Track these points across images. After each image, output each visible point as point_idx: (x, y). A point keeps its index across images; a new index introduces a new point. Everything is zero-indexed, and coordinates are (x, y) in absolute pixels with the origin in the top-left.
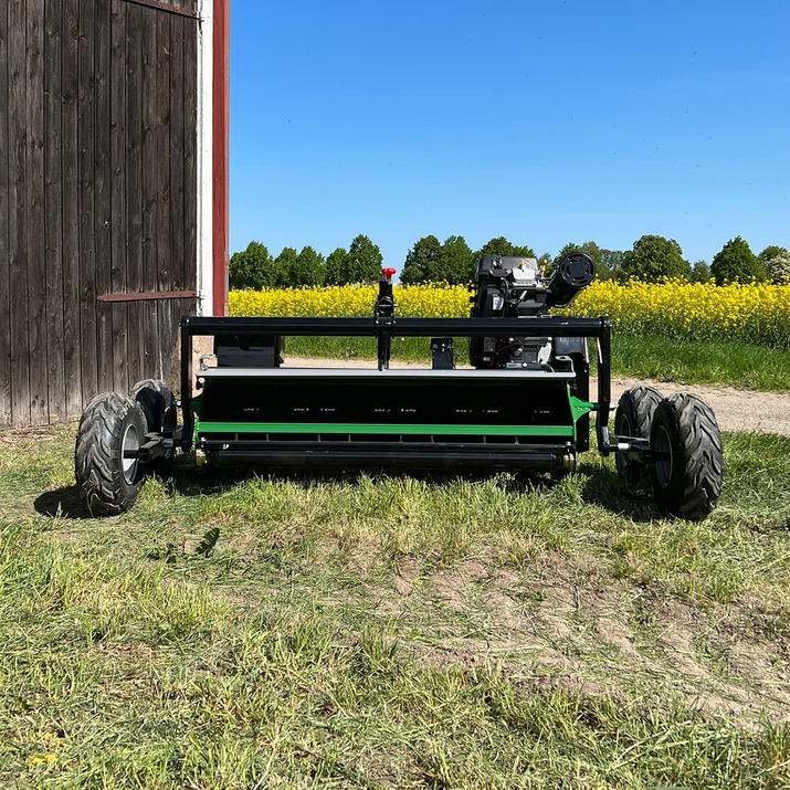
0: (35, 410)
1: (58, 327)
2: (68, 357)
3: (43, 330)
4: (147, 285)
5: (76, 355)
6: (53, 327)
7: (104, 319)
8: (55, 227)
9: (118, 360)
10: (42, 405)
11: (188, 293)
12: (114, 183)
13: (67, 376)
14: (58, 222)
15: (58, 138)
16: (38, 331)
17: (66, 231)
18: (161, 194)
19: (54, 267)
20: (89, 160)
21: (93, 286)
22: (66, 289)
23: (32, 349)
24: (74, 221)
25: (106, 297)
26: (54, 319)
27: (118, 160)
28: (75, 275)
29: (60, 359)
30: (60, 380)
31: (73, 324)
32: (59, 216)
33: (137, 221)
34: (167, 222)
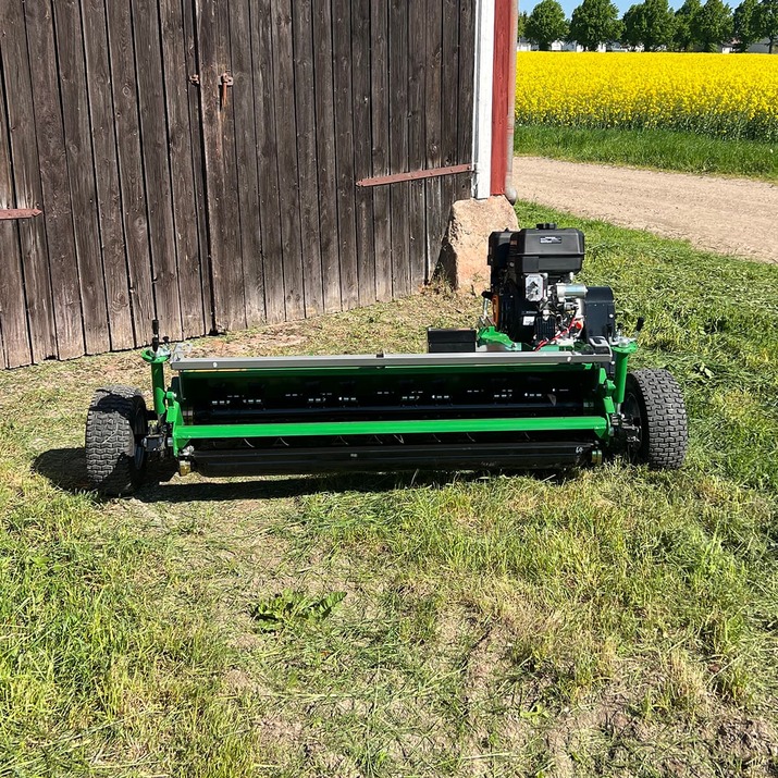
0: (290, 305)
1: (313, 218)
2: (324, 249)
3: (297, 222)
4: (412, 165)
5: (334, 247)
6: (308, 220)
7: (364, 205)
8: (306, 111)
9: (379, 247)
10: (298, 300)
11: (461, 168)
12: (374, 54)
13: (324, 268)
14: (310, 106)
15: (307, 10)
16: (292, 224)
17: (319, 113)
18: (430, 57)
19: (306, 155)
20: (346, 32)
21: (351, 171)
22: (321, 177)
23: (285, 244)
24: (329, 102)
25: (365, 182)
26: (308, 212)
27: (378, 25)
28: (330, 161)
29: (315, 250)
30: (316, 272)
31: (329, 213)
32: (311, 98)
33: (401, 93)
34: (437, 90)
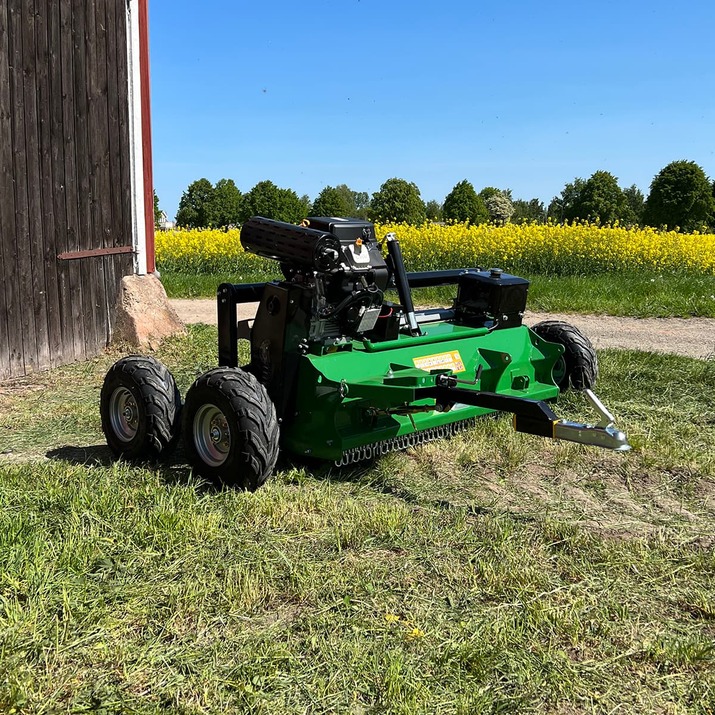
0: (14, 362)
1: (29, 285)
2: (37, 312)
3: (17, 287)
4: (95, 245)
5: (43, 310)
6: (25, 285)
7: (63, 276)
8: (22, 192)
9: (76, 312)
10: (19, 358)
11: (125, 249)
12: (66, 150)
13: (37, 329)
14: (24, 188)
15: (21, 109)
16: (13, 289)
17: (30, 196)
18: (103, 159)
19: (22, 230)
20: (46, 130)
21: (55, 246)
22: (33, 248)
23: (9, 307)
24: (37, 186)
25: (64, 255)
26: (25, 279)
27: (69, 128)
28: (40, 236)
29: (30, 314)
30: (31, 334)
31: (39, 281)
32: (25, 181)
33: (85, 184)
34: (108, 186)
